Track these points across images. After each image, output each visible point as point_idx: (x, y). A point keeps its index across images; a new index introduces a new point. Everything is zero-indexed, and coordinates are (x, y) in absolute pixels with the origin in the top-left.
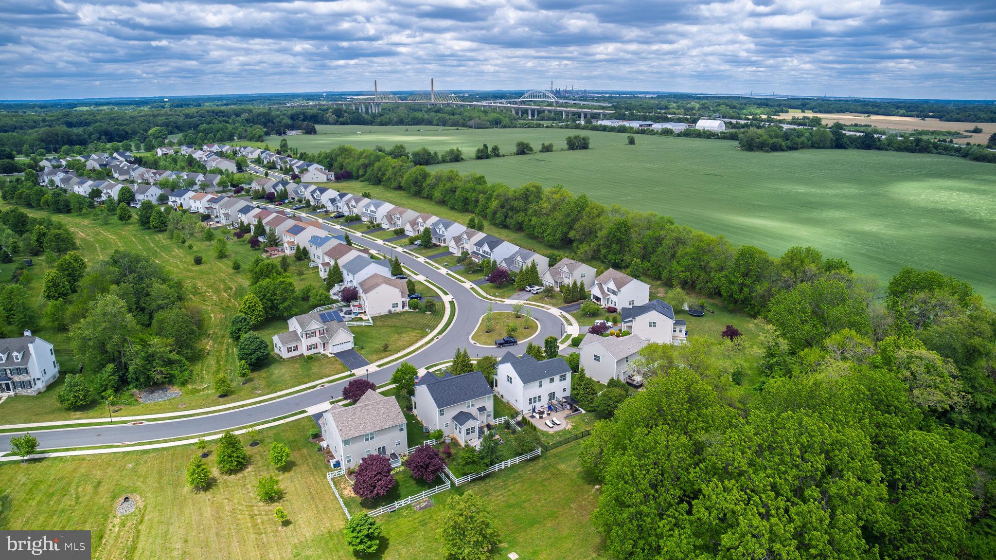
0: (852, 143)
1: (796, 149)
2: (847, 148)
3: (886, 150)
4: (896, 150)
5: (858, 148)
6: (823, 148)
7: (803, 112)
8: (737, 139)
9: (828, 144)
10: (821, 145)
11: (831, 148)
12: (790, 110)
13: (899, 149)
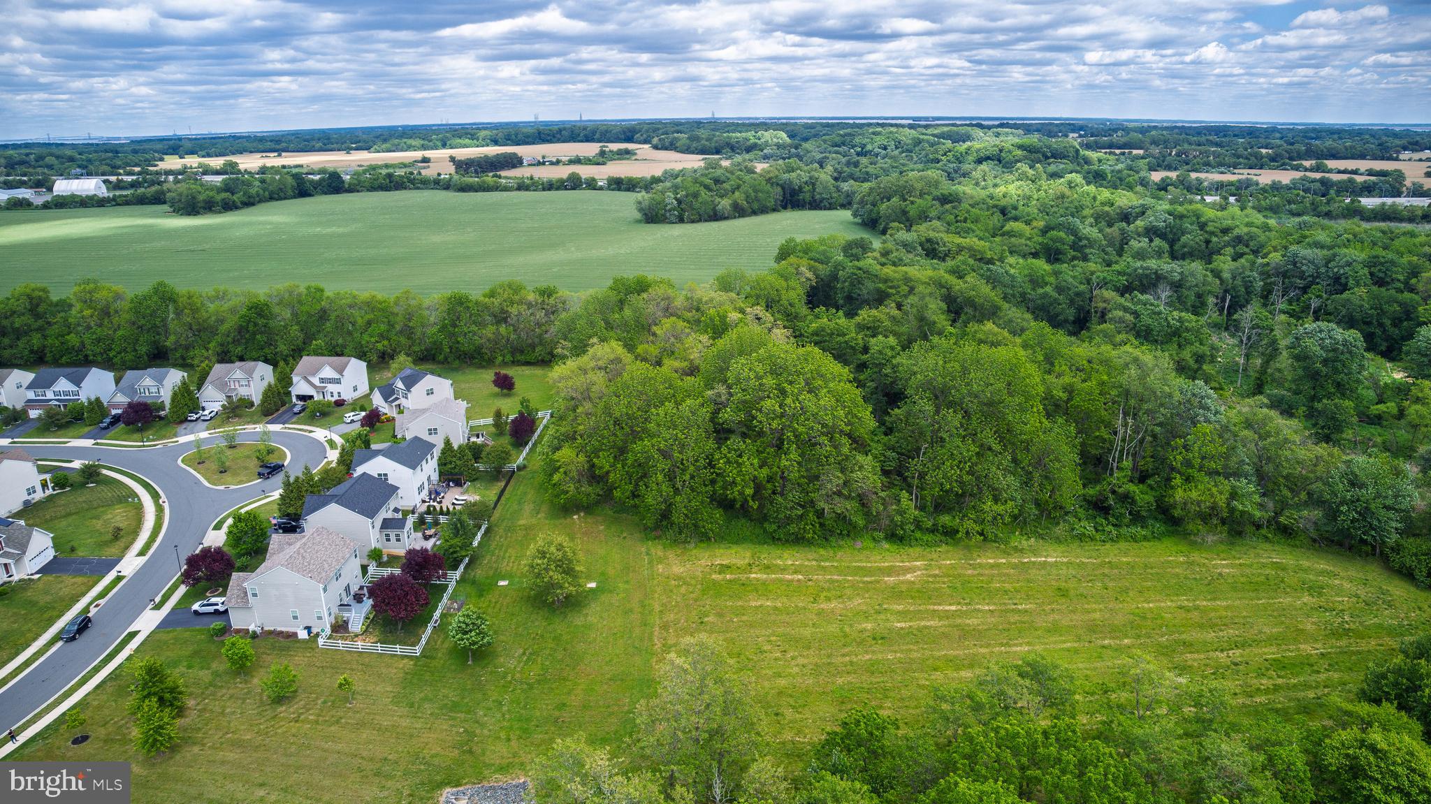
0: (315, 188)
1: (253, 204)
2: (310, 195)
3: (358, 191)
4: (368, 190)
5: (326, 194)
6: (280, 199)
7: (181, 157)
8: (164, 203)
9: (290, 193)
10: (282, 195)
11: (294, 197)
12: (165, 157)
13: (372, 189)
